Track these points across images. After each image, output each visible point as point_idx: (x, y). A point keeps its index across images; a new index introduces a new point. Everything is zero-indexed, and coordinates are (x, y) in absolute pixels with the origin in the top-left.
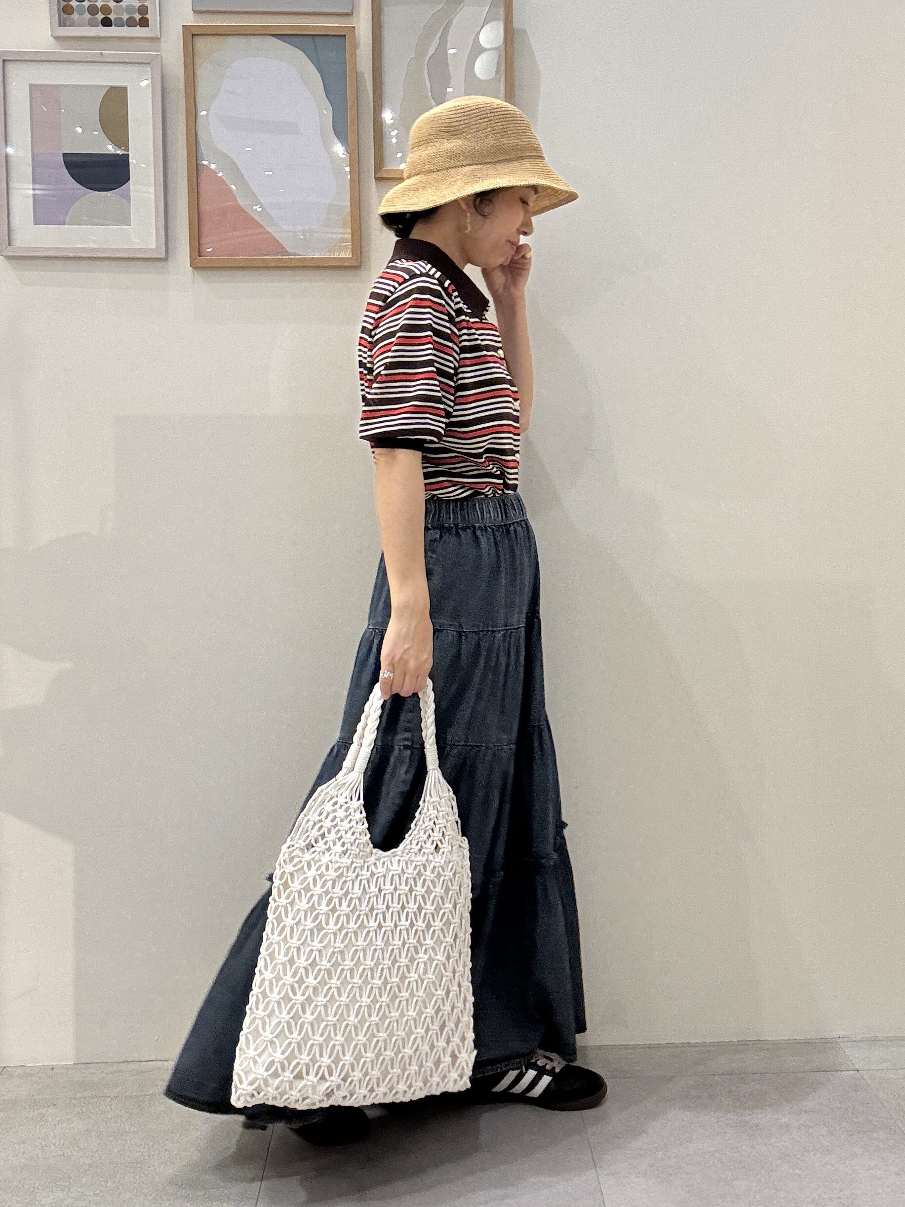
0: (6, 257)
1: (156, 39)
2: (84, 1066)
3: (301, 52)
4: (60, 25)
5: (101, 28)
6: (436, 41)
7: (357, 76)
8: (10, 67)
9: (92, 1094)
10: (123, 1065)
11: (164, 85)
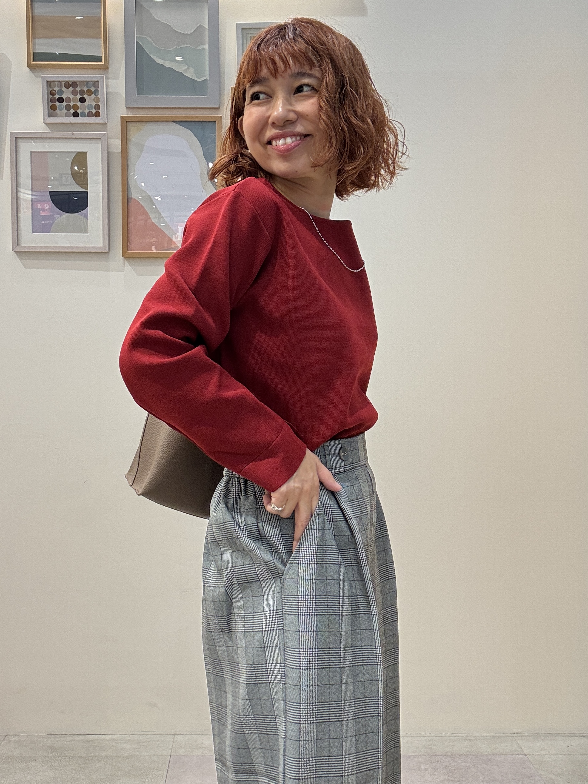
0: (15, 252)
1: (105, 124)
2: (53, 736)
3: (189, 132)
4: (49, 117)
5: (72, 118)
8: (19, 141)
9: (58, 754)
10: (76, 736)
11: (109, 151)
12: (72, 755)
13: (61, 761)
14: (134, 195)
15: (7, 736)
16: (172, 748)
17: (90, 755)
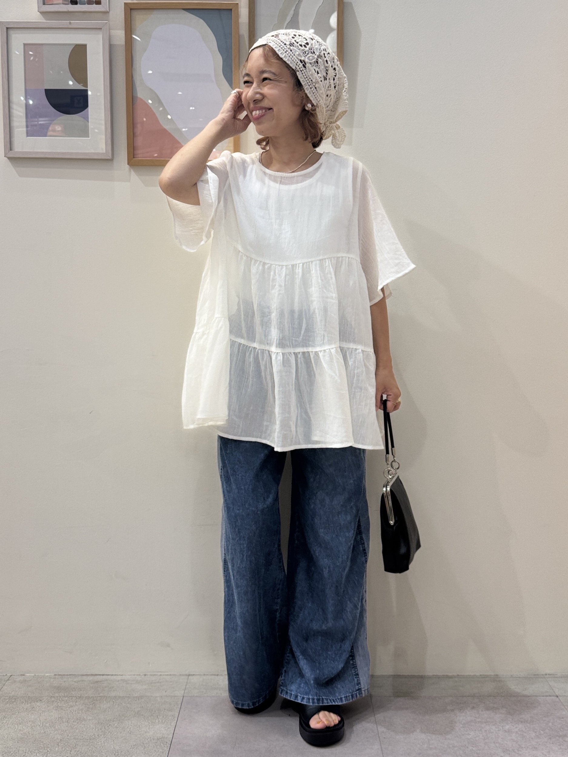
0: (8, 158)
1: (106, 13)
2: (60, 676)
3: (201, 21)
4: (44, 4)
5: (70, 6)
6: (292, 12)
7: (239, 37)
8: (11, 32)
9: (64, 694)
10: (85, 677)
11: (112, 43)
12: (80, 696)
13: (68, 701)
14: (140, 93)
15: (12, 677)
16: (185, 689)
17: (98, 696)
